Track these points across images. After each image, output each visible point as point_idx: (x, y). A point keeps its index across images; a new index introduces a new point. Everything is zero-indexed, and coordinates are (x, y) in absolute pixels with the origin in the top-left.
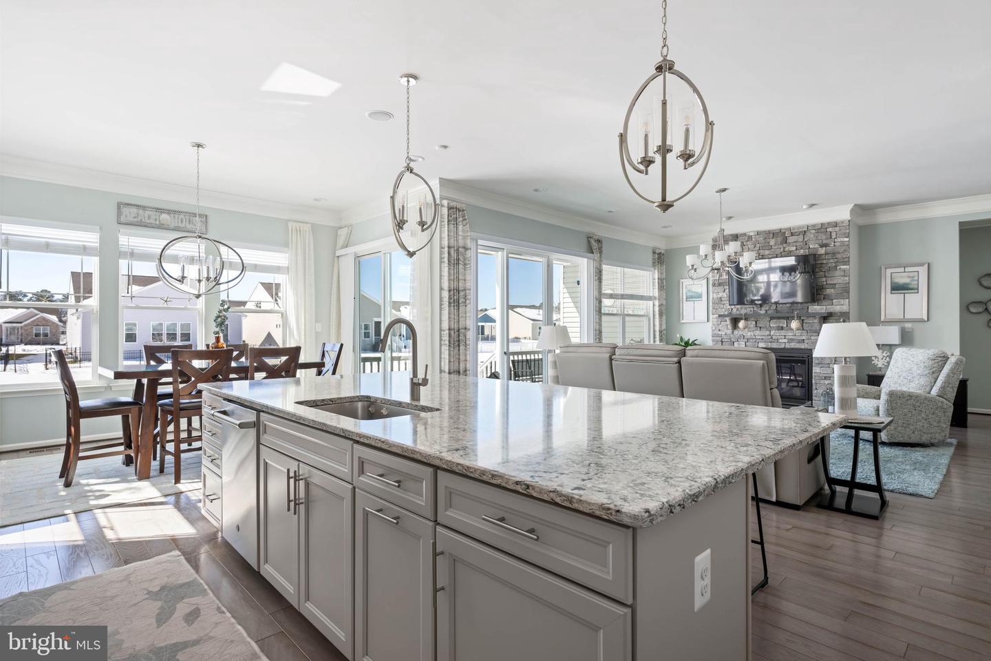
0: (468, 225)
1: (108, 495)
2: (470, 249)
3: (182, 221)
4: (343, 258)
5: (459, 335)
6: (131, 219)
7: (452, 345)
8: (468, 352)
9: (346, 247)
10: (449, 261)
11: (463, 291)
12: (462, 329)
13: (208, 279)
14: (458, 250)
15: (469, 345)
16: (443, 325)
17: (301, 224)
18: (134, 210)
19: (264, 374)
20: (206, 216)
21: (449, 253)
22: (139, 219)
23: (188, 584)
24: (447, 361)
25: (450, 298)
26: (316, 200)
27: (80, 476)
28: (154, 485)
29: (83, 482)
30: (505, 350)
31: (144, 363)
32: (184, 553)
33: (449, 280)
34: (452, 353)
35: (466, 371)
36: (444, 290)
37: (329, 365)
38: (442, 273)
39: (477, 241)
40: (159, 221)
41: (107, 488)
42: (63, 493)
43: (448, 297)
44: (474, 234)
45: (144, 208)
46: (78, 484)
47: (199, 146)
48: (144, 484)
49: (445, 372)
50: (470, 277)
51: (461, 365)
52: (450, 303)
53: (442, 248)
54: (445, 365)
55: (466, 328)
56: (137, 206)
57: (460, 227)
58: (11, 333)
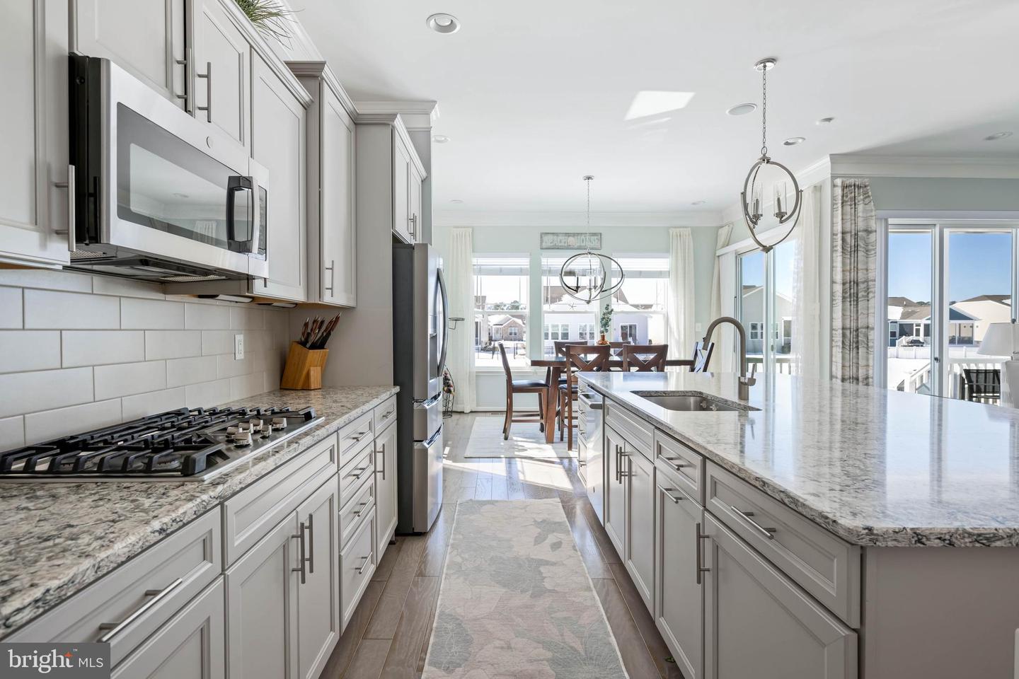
0: (872, 203)
1: (526, 450)
2: (876, 231)
3: (583, 241)
4: (723, 257)
5: (857, 336)
6: (549, 245)
7: (848, 347)
8: (871, 356)
9: (727, 245)
10: (843, 248)
11: (863, 283)
12: (861, 328)
13: (595, 287)
14: (856, 234)
15: (872, 347)
16: (834, 324)
17: (681, 229)
18: (551, 237)
19: (637, 368)
20: (601, 234)
21: (843, 240)
22: (555, 244)
23: (560, 524)
24: (840, 366)
25: (844, 292)
26: (694, 204)
27: (514, 434)
28: (554, 448)
29: (515, 438)
30: (937, 356)
31: (554, 355)
32: (562, 502)
33: (843, 271)
34: (847, 356)
35: (867, 378)
36: (835, 283)
37: (700, 364)
38: (834, 264)
39: (886, 220)
40: (567, 243)
41: (527, 445)
42: (502, 444)
43: (841, 291)
44: (881, 213)
45: (557, 234)
46: (512, 439)
47: (589, 178)
48: (549, 447)
49: (837, 378)
50: (875, 265)
51: (860, 371)
52: (844, 298)
53: (833, 234)
54: (837, 369)
55: (868, 327)
56: (553, 233)
57: (860, 207)
58: (497, 332)
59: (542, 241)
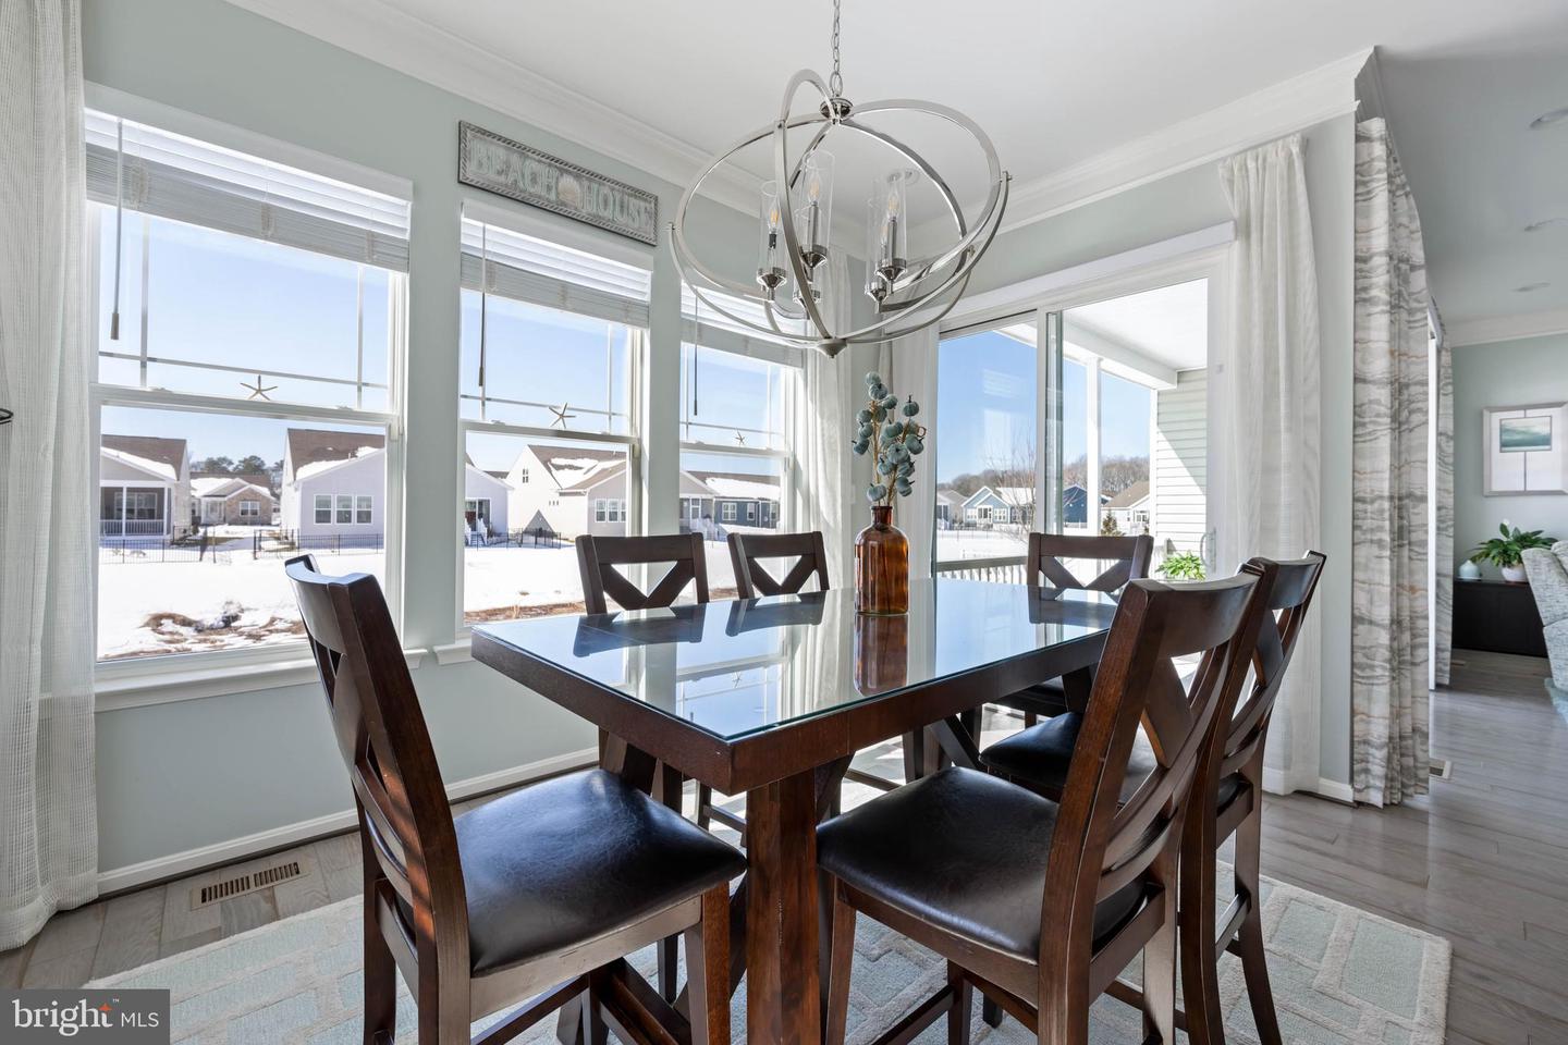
3: (605, 204)
6: (490, 176)
10: (1389, 296)
11: (1406, 386)
12: (1405, 497)
14: (1398, 268)
16: (1360, 485)
18: (500, 152)
20: (656, 199)
22: (510, 180)
33: (1389, 353)
36: (1367, 382)
38: (1360, 334)
40: (558, 194)
43: (1384, 402)
45: (523, 150)
55: (1412, 496)
56: (509, 142)
57: (1401, 203)
58: (212, 510)
59: (462, 155)
